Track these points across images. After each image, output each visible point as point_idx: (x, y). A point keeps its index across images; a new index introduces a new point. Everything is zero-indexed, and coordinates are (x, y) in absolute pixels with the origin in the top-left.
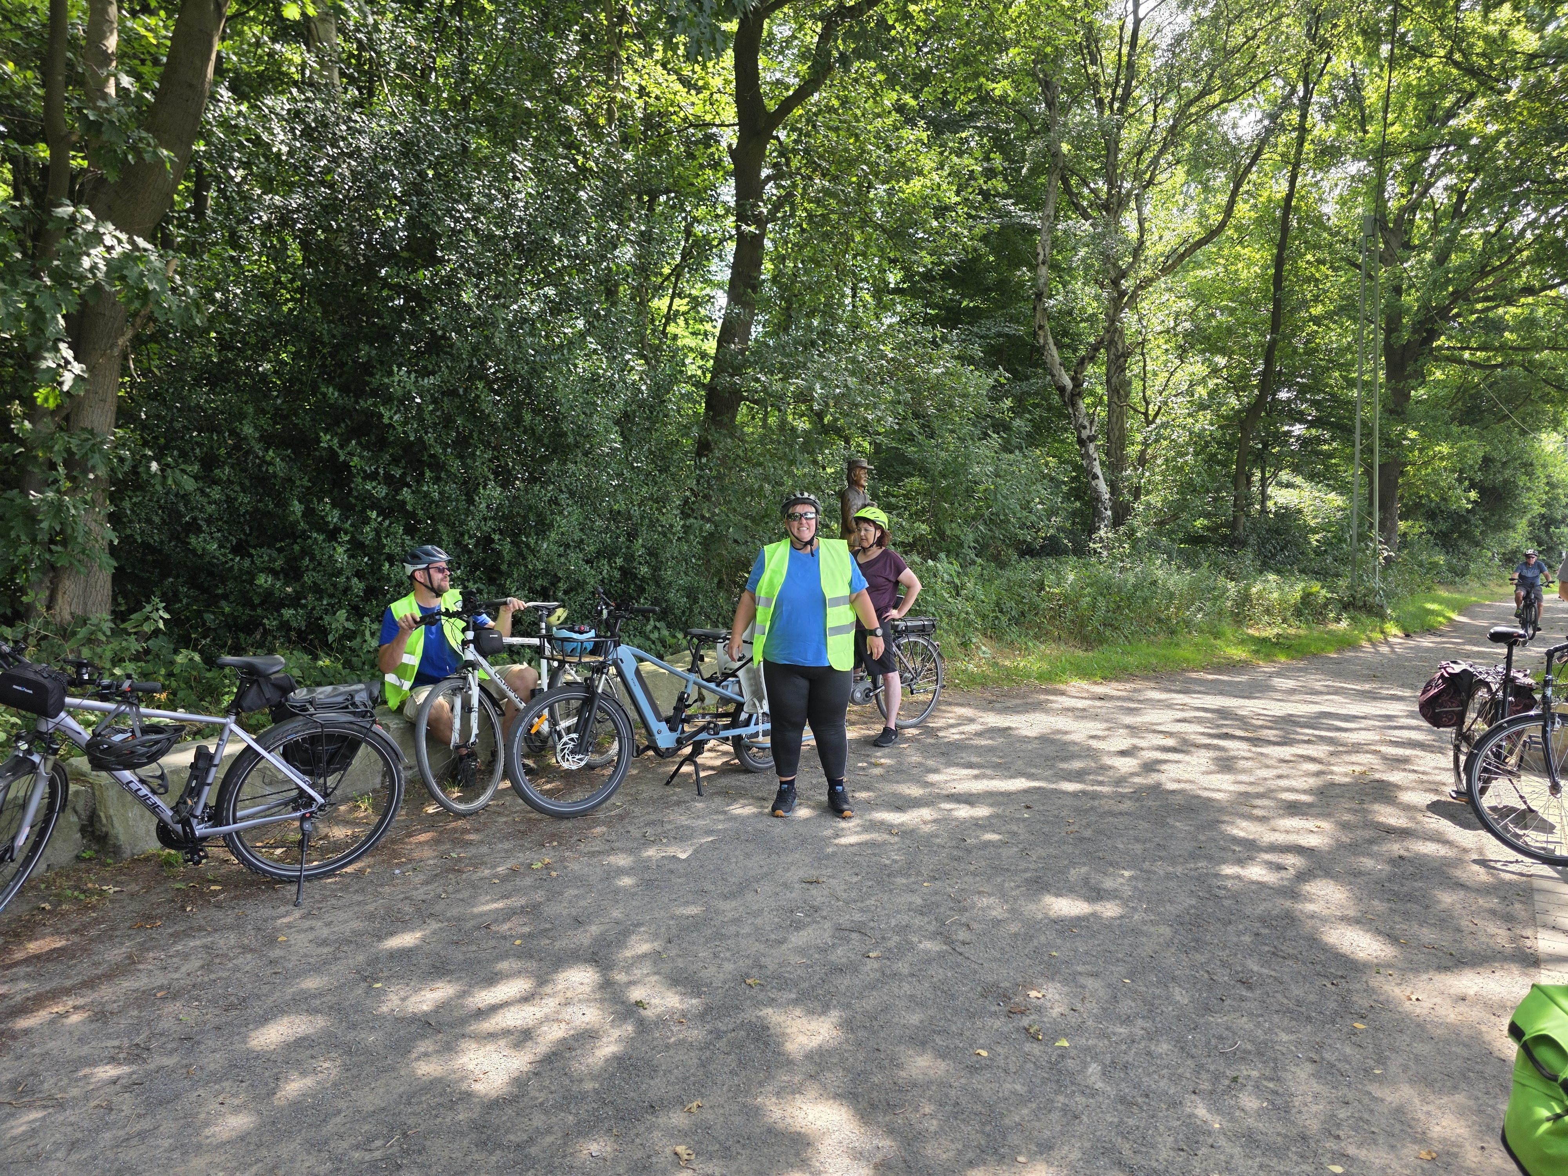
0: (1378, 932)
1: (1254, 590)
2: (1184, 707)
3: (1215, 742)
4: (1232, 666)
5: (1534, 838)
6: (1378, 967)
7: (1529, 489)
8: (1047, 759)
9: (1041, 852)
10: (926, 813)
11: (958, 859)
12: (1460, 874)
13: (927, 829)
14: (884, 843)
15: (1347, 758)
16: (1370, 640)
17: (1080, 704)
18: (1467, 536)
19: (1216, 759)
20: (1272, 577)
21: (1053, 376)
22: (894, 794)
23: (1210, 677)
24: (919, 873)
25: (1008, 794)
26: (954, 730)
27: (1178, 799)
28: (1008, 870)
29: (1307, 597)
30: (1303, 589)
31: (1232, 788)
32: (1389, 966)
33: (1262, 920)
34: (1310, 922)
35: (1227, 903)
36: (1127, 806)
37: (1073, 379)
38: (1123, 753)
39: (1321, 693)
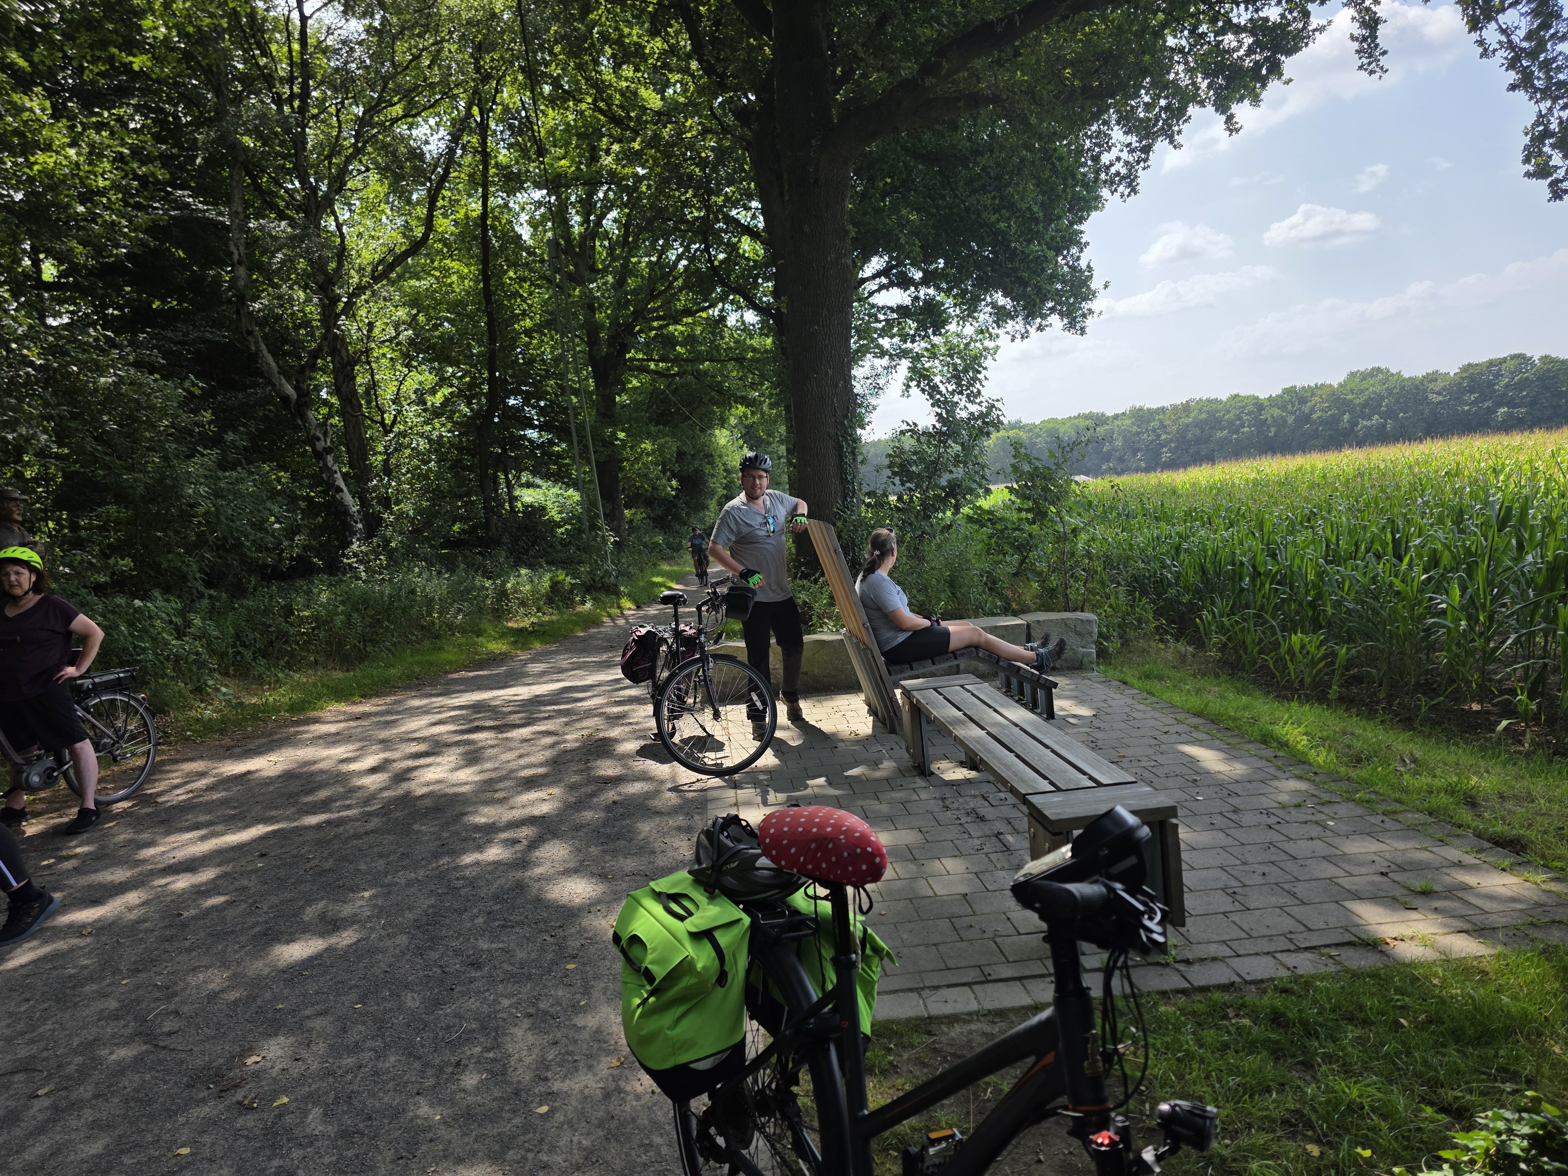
0: (592, 875)
1: (509, 585)
2: (442, 709)
3: (466, 737)
4: (494, 660)
5: (710, 758)
6: (589, 907)
7: (713, 476)
8: (290, 796)
9: (274, 899)
10: (133, 897)
11: (170, 939)
12: (656, 803)
13: (132, 916)
14: (71, 950)
15: (578, 725)
16: (609, 616)
17: (332, 728)
18: (677, 517)
19: (463, 754)
20: (523, 571)
21: (273, 385)
22: (90, 887)
23: (471, 674)
24: (116, 971)
25: (240, 848)
26: (179, 791)
27: (428, 802)
28: (232, 932)
29: (555, 585)
30: (551, 579)
31: (477, 778)
32: (598, 902)
33: (496, 898)
34: (537, 886)
35: (463, 892)
36: (375, 822)
37: (295, 388)
38: (373, 770)
39: (567, 670)
